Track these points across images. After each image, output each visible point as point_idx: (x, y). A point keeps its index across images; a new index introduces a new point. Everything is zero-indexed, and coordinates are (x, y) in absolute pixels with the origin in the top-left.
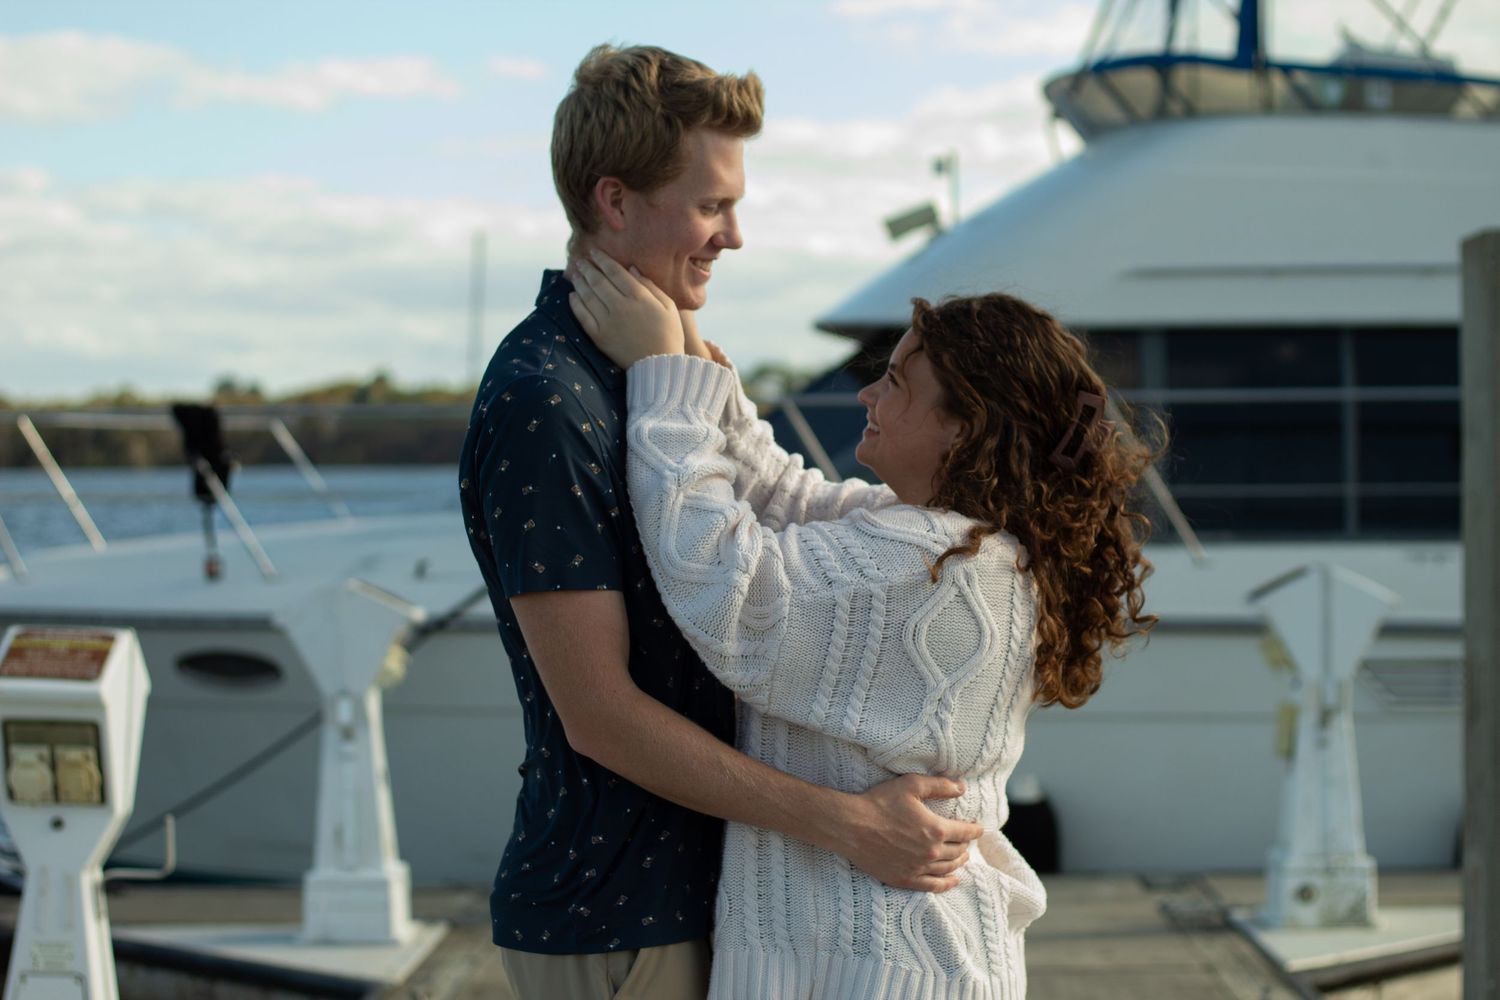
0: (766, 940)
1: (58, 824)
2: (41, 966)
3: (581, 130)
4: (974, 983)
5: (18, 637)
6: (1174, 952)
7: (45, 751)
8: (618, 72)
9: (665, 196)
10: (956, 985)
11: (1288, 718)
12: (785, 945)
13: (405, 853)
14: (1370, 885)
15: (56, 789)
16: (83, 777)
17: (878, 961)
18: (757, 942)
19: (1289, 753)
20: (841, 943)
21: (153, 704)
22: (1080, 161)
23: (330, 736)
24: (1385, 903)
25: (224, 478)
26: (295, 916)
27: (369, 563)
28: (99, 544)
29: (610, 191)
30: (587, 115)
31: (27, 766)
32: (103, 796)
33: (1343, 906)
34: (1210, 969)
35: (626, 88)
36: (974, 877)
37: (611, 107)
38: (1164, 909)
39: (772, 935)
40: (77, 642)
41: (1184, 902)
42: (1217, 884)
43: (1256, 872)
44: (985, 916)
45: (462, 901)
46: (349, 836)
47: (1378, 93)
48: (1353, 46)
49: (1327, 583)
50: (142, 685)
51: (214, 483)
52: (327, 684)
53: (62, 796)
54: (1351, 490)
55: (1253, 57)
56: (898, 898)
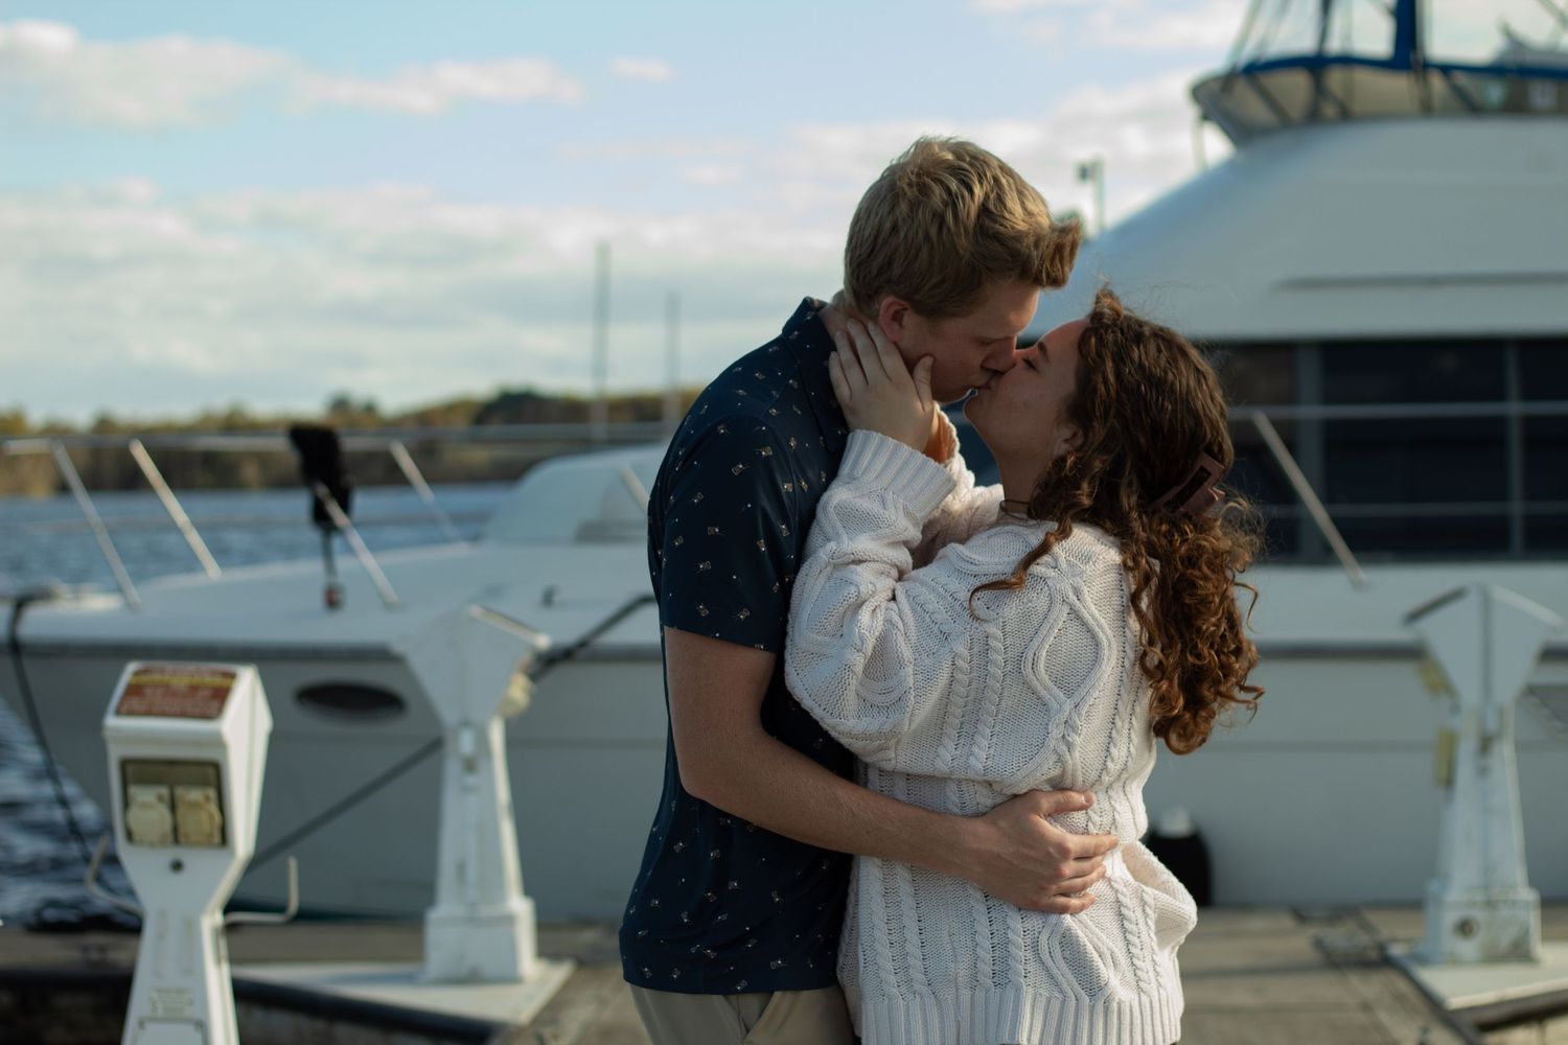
0: (903, 989)
1: (177, 866)
2: (160, 1013)
4: (1119, 1004)
5: (137, 674)
6: (1328, 989)
7: (164, 791)
10: (1100, 1007)
11: (1447, 745)
12: (925, 990)
13: (529, 889)
14: (1533, 918)
15: (175, 830)
16: (202, 819)
17: (1018, 989)
18: (895, 991)
19: (1449, 782)
20: (981, 977)
21: (275, 739)
22: (1229, 166)
23: (452, 768)
24: (1548, 938)
25: (345, 506)
26: (416, 953)
27: (494, 592)
28: (213, 570)
31: (145, 806)
32: (224, 838)
33: (1505, 940)
34: (1366, 1007)
36: (1117, 891)
38: (1318, 944)
39: (909, 981)
40: (197, 680)
41: (1340, 937)
42: (1372, 917)
43: (1414, 905)
44: (1130, 933)
45: (588, 937)
46: (472, 872)
47: (1542, 94)
48: (1515, 43)
49: (1487, 603)
50: (264, 722)
51: (334, 510)
52: (448, 715)
53: (182, 839)
54: (1517, 508)
55: (1412, 57)
56: (1034, 921)
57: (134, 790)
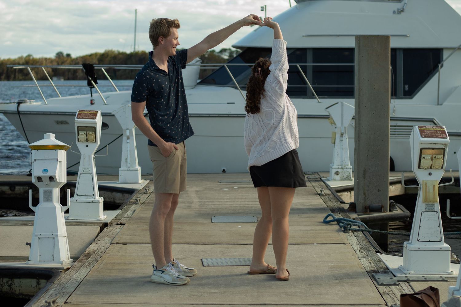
1: (87, 146)
2: (84, 172)
3: (155, 30)
5: (80, 111)
7: (85, 132)
8: (159, 21)
9: (169, 38)
14: (351, 172)
15: (87, 139)
16: (91, 137)
19: (334, 143)
23: (124, 138)
25: (96, 83)
28: (60, 96)
29: (161, 38)
30: (156, 28)
31: (82, 135)
32: (95, 140)
33: (345, 176)
35: (161, 23)
37: (159, 26)
40: (90, 112)
41: (312, 176)
46: (128, 160)
49: (342, 105)
50: (102, 121)
51: (93, 82)
52: (124, 127)
53: (88, 141)
57: (80, 132)
